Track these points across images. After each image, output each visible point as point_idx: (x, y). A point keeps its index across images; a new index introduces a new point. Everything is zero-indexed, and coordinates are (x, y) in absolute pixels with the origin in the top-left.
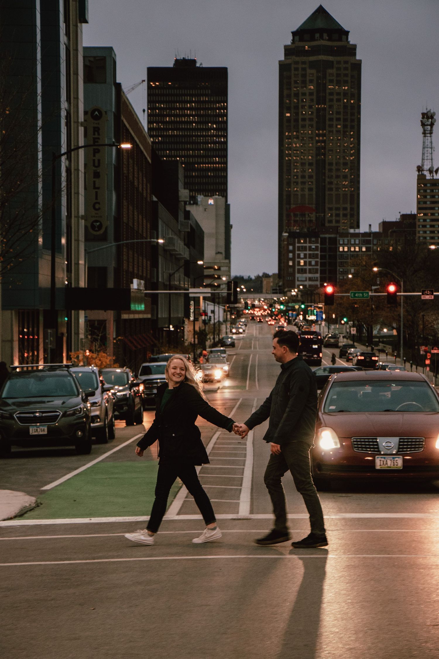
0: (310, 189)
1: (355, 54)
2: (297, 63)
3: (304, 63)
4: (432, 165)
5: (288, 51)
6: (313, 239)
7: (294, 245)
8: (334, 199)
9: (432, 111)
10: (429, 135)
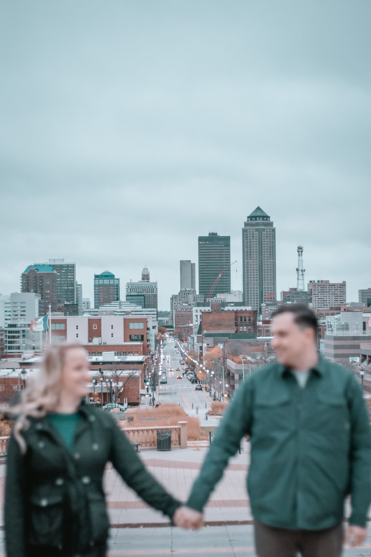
0: (257, 280)
1: (272, 225)
2: (250, 229)
3: (253, 229)
4: (302, 268)
5: (246, 224)
6: (275, 306)
7: (268, 308)
8: (266, 284)
9: (302, 246)
10: (301, 256)
